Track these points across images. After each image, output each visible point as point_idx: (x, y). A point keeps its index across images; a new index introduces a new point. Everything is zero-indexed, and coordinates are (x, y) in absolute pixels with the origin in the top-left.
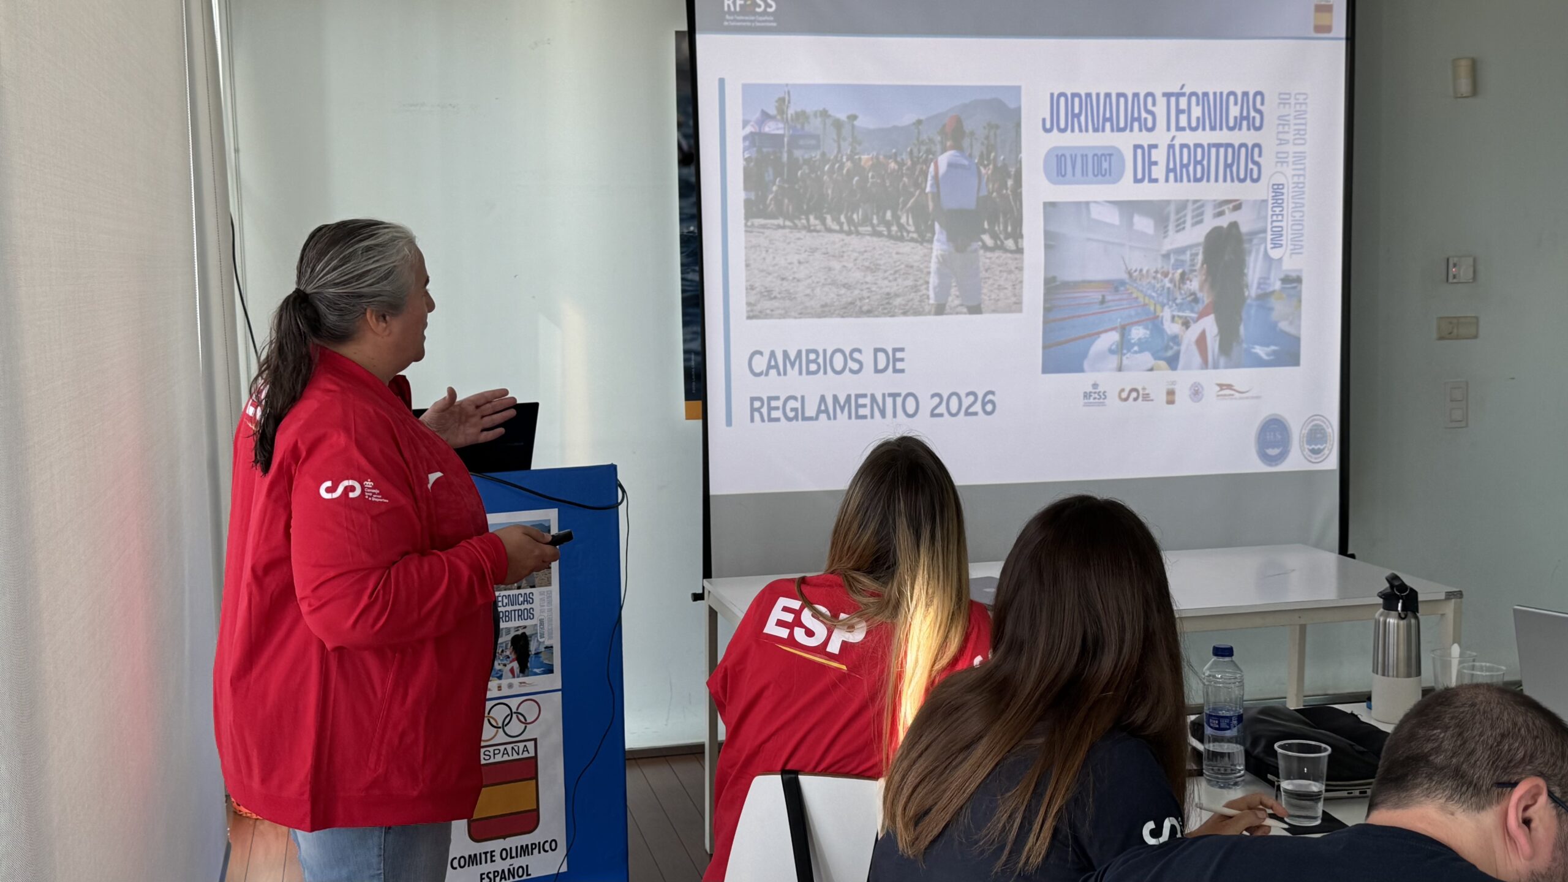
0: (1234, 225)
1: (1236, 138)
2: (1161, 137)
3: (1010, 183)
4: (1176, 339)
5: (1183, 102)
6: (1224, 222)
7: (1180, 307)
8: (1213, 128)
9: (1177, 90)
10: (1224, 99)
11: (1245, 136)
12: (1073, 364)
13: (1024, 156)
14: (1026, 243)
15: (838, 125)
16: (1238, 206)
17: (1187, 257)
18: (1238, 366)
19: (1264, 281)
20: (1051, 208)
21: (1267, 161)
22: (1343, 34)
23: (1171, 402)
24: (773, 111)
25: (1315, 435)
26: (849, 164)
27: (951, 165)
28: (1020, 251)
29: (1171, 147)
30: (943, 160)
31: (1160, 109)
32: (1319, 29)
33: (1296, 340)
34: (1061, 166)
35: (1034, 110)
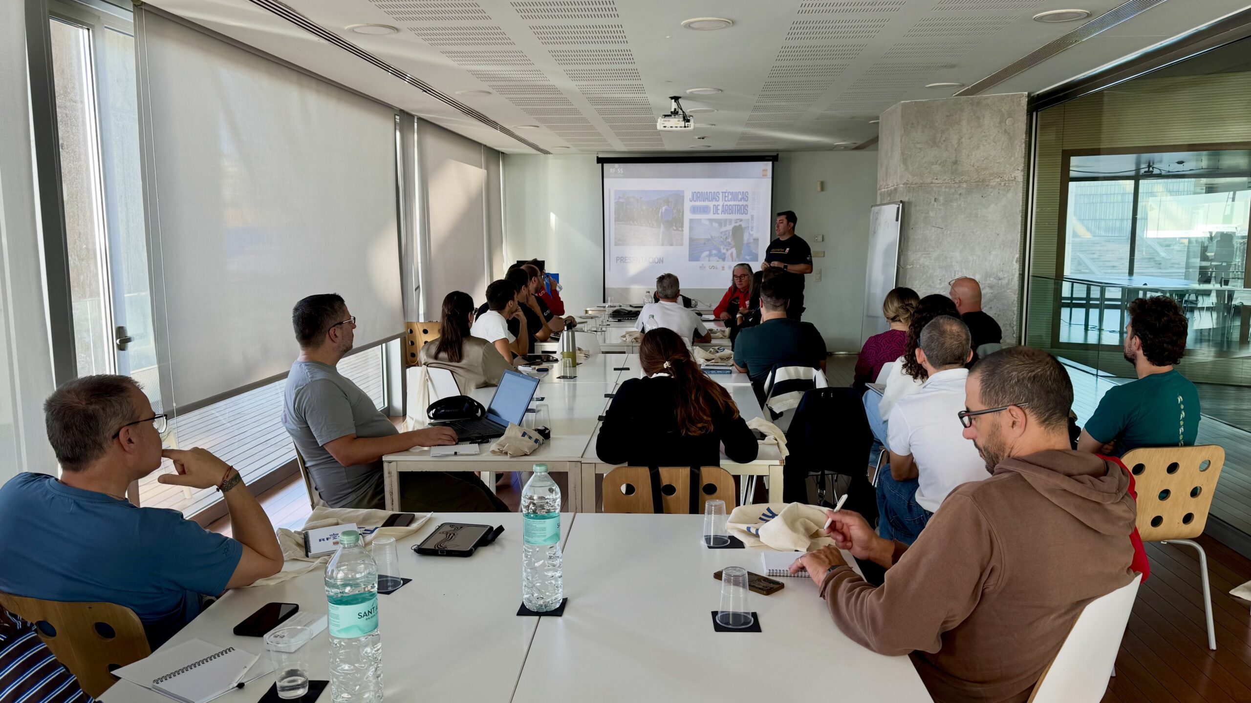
0: (740, 225)
1: (741, 203)
2: (721, 203)
3: (681, 214)
4: (724, 254)
5: (727, 194)
6: (737, 224)
7: (726, 246)
8: (734, 201)
9: (725, 191)
10: (737, 194)
11: (743, 203)
12: (697, 259)
13: (685, 207)
14: (684, 229)
15: (637, 199)
16: (741, 220)
17: (727, 233)
20: (691, 220)
21: (750, 209)
22: (770, 176)
23: (723, 270)
24: (622, 196)
26: (640, 209)
27: (666, 209)
28: (683, 231)
29: (723, 205)
31: (721, 196)
32: (764, 175)
33: (757, 255)
34: (694, 210)
35: (688, 196)
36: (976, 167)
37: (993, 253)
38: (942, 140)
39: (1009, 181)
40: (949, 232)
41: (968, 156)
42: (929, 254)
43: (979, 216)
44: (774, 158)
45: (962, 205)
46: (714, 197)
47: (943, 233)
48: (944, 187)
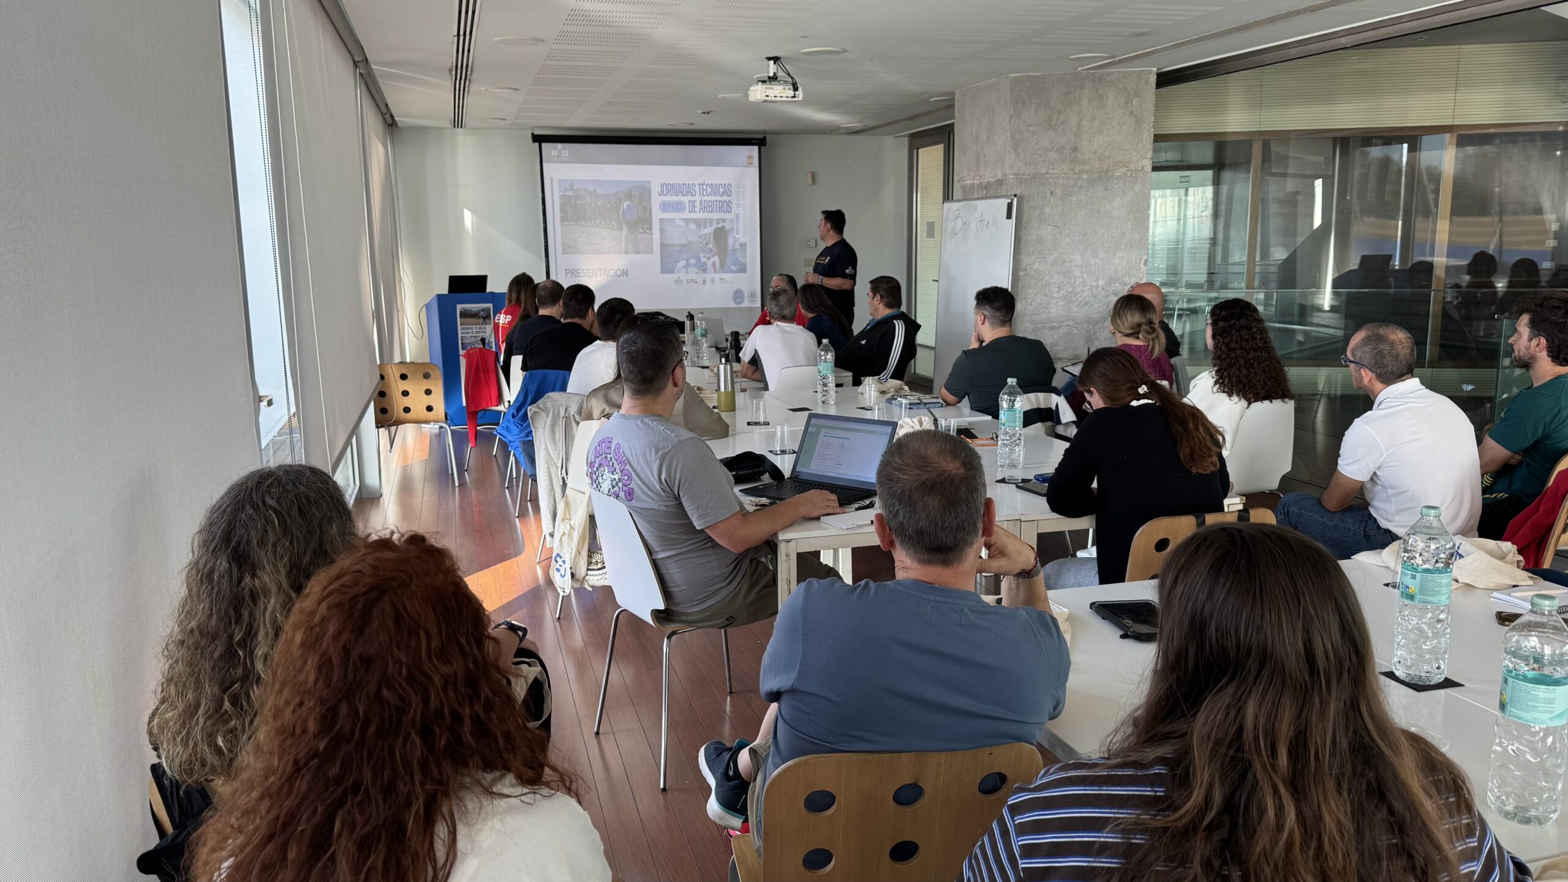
0: (723, 227)
1: (723, 199)
2: (698, 198)
3: (648, 212)
4: (705, 263)
5: (705, 187)
6: (720, 226)
7: (706, 253)
8: (715, 195)
9: (702, 183)
10: (718, 186)
11: (725, 198)
12: (671, 271)
13: (652, 203)
14: (654, 232)
15: (590, 192)
16: (724, 221)
17: (708, 237)
18: (727, 272)
19: (734, 245)
20: (662, 220)
21: (734, 206)
22: (757, 165)
23: (704, 284)
24: (569, 188)
25: (752, 296)
26: (594, 205)
27: (628, 206)
28: (652, 234)
29: (701, 201)
30: (625, 204)
31: (697, 189)
32: (749, 164)
33: (745, 265)
34: (665, 207)
35: (655, 189)
36: (1098, 154)
37: (1119, 254)
38: (1059, 122)
39: (1136, 170)
40: (1067, 232)
41: (1090, 141)
42: (1044, 257)
43: (1102, 212)
44: (759, 141)
45: (1083, 199)
46: (688, 190)
47: (1061, 232)
48: (1061, 178)
